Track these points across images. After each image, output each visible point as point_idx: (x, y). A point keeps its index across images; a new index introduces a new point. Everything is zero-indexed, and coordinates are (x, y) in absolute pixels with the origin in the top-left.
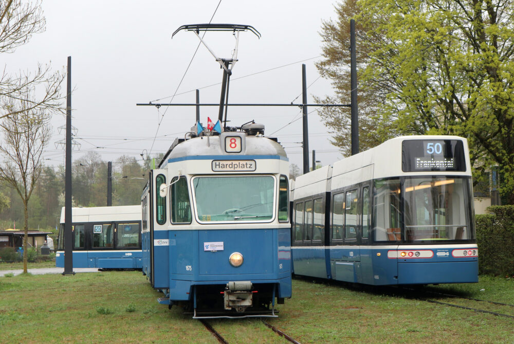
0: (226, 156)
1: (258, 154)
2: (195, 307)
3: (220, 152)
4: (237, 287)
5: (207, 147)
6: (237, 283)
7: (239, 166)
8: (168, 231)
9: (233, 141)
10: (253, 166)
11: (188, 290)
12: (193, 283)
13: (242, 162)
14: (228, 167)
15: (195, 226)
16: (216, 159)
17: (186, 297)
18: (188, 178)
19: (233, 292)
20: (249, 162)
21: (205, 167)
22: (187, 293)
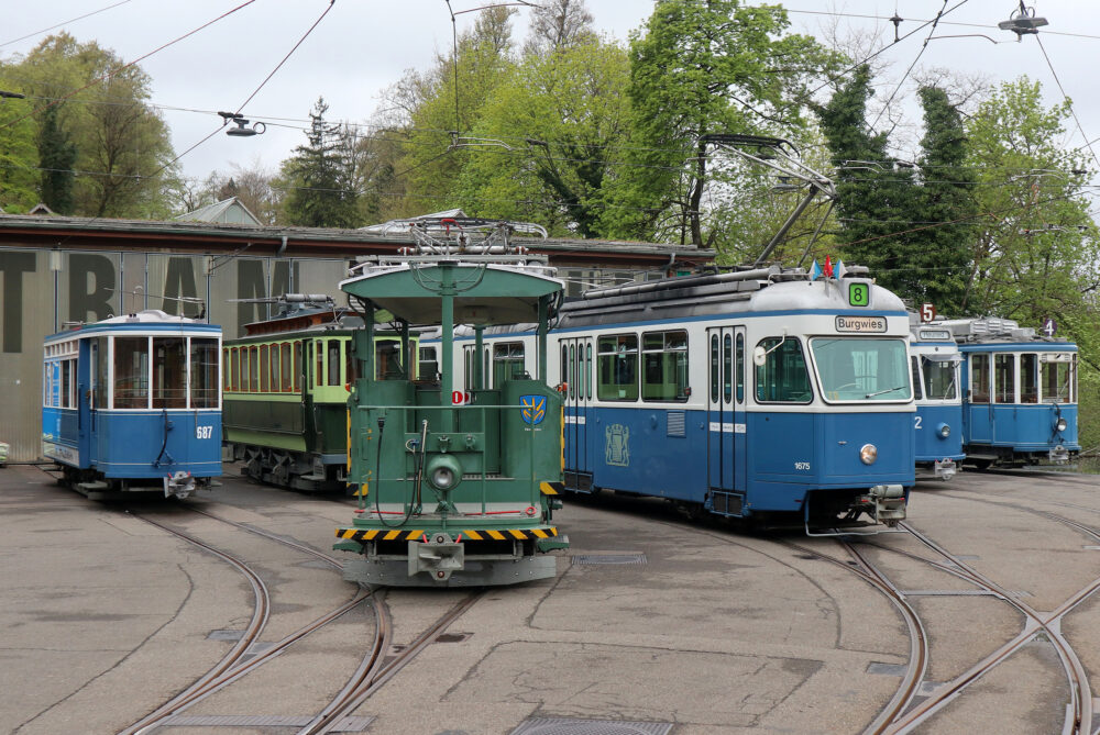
0: (852, 311)
1: (888, 309)
2: (807, 519)
3: (843, 305)
4: (888, 493)
5: (825, 298)
6: (890, 486)
7: (865, 325)
8: (747, 412)
9: (858, 292)
10: (883, 325)
11: (801, 497)
12: (812, 487)
13: (872, 320)
14: (855, 325)
15: (817, 407)
16: (840, 314)
17: (796, 507)
18: (804, 341)
19: (882, 499)
20: (877, 320)
21: (827, 325)
22: (798, 501)
